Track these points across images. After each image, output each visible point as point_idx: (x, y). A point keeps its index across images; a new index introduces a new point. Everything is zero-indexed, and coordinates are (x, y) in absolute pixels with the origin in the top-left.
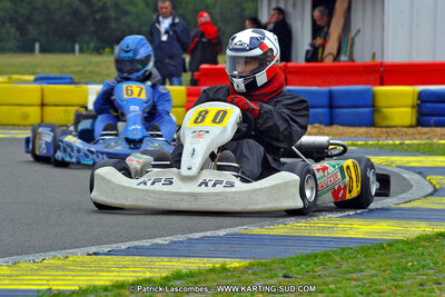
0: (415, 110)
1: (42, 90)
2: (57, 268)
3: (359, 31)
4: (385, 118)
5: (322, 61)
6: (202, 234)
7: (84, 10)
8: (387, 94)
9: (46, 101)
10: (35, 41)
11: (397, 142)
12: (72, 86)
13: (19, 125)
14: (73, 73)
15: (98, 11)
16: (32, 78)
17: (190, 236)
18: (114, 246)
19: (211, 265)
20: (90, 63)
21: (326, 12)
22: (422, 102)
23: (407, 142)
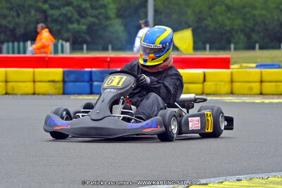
1: (261, 73)
9: (263, 79)
10: (256, 42)
12: (280, 70)
13: (246, 94)
16: (254, 65)
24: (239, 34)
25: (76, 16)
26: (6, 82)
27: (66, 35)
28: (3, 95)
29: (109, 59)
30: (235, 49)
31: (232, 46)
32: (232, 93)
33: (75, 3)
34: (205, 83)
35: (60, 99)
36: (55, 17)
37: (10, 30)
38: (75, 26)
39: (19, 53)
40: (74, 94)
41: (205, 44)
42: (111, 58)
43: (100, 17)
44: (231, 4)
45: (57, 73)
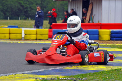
0: (110, 36)
1: (10, 30)
2: (13, 78)
3: (95, 15)
4: (102, 38)
5: (85, 22)
6: (52, 69)
7: (21, 8)
8: (102, 32)
9: (11, 33)
10: (8, 16)
11: (105, 44)
12: (18, 29)
13: (3, 39)
14: (18, 25)
15: (25, 9)
16: (7, 26)
17: (49, 69)
18: (28, 72)
19: (54, 77)
20: (23, 22)
21: (86, 9)
22: (112, 34)
23: (107, 44)
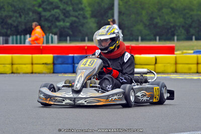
24: (181, 29)
25: (62, 17)
26: (12, 64)
27: (54, 30)
28: (10, 74)
29: (86, 48)
30: (178, 40)
31: (176, 38)
32: (176, 72)
33: (62, 7)
34: (157, 65)
35: (51, 76)
36: (47, 17)
37: (15, 27)
38: (61, 23)
39: (21, 43)
40: (61, 73)
41: (155, 36)
42: (88, 47)
43: (79, 17)
44: (175, 7)
45: (49, 58)
